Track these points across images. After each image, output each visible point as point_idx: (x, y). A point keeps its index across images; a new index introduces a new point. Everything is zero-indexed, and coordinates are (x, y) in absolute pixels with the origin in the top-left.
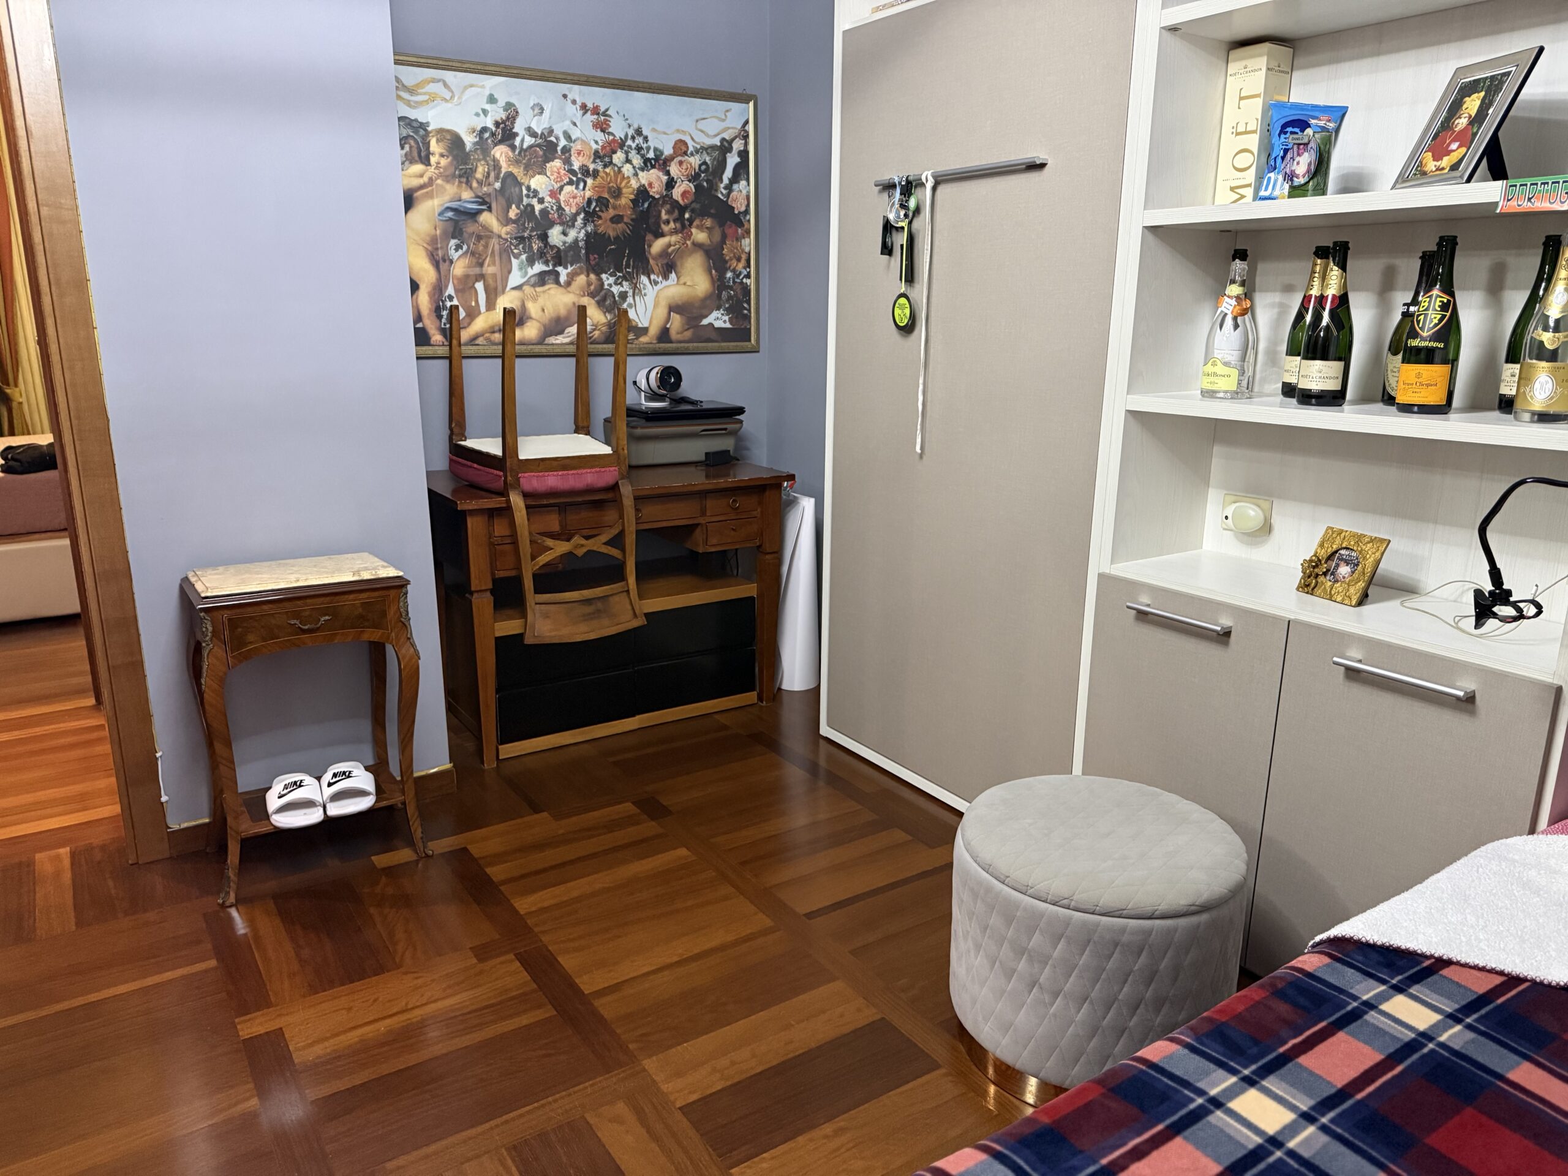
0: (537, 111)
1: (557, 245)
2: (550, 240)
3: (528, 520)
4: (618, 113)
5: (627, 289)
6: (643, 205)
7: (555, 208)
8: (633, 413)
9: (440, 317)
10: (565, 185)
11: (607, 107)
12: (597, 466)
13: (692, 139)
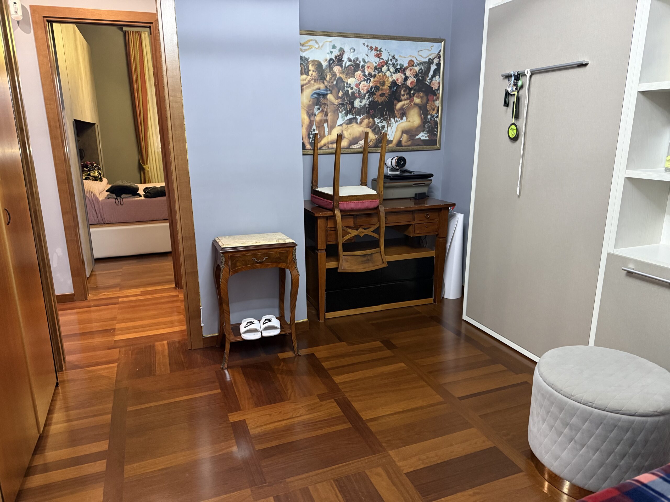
0: (352, 50)
1: (357, 107)
2: (354, 105)
3: (342, 221)
4: (385, 50)
5: (385, 124)
6: (394, 88)
7: (357, 91)
8: (386, 177)
9: (309, 138)
10: (362, 81)
11: (381, 48)
12: (371, 199)
13: (417, 59)
